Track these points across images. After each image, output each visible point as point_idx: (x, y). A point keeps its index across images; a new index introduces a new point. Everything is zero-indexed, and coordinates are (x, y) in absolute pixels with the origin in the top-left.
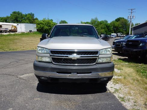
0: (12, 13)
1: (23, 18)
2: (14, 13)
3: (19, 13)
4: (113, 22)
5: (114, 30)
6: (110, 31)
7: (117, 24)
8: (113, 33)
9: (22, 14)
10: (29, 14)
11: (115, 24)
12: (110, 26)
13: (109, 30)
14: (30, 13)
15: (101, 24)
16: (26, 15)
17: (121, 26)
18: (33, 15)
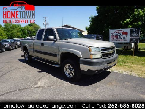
4: (26, 26)
5: (29, 34)
6: (26, 35)
7: (30, 28)
8: (27, 36)
11: (29, 28)
12: (24, 30)
13: (24, 33)
15: (16, 27)
17: (34, 30)
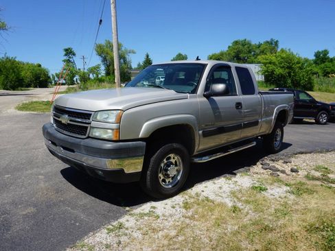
0: (231, 45)
1: (253, 53)
2: (236, 43)
3: (244, 43)
9: (250, 45)
10: (268, 42)
14: (269, 40)
16: (259, 46)
18: (276, 43)
